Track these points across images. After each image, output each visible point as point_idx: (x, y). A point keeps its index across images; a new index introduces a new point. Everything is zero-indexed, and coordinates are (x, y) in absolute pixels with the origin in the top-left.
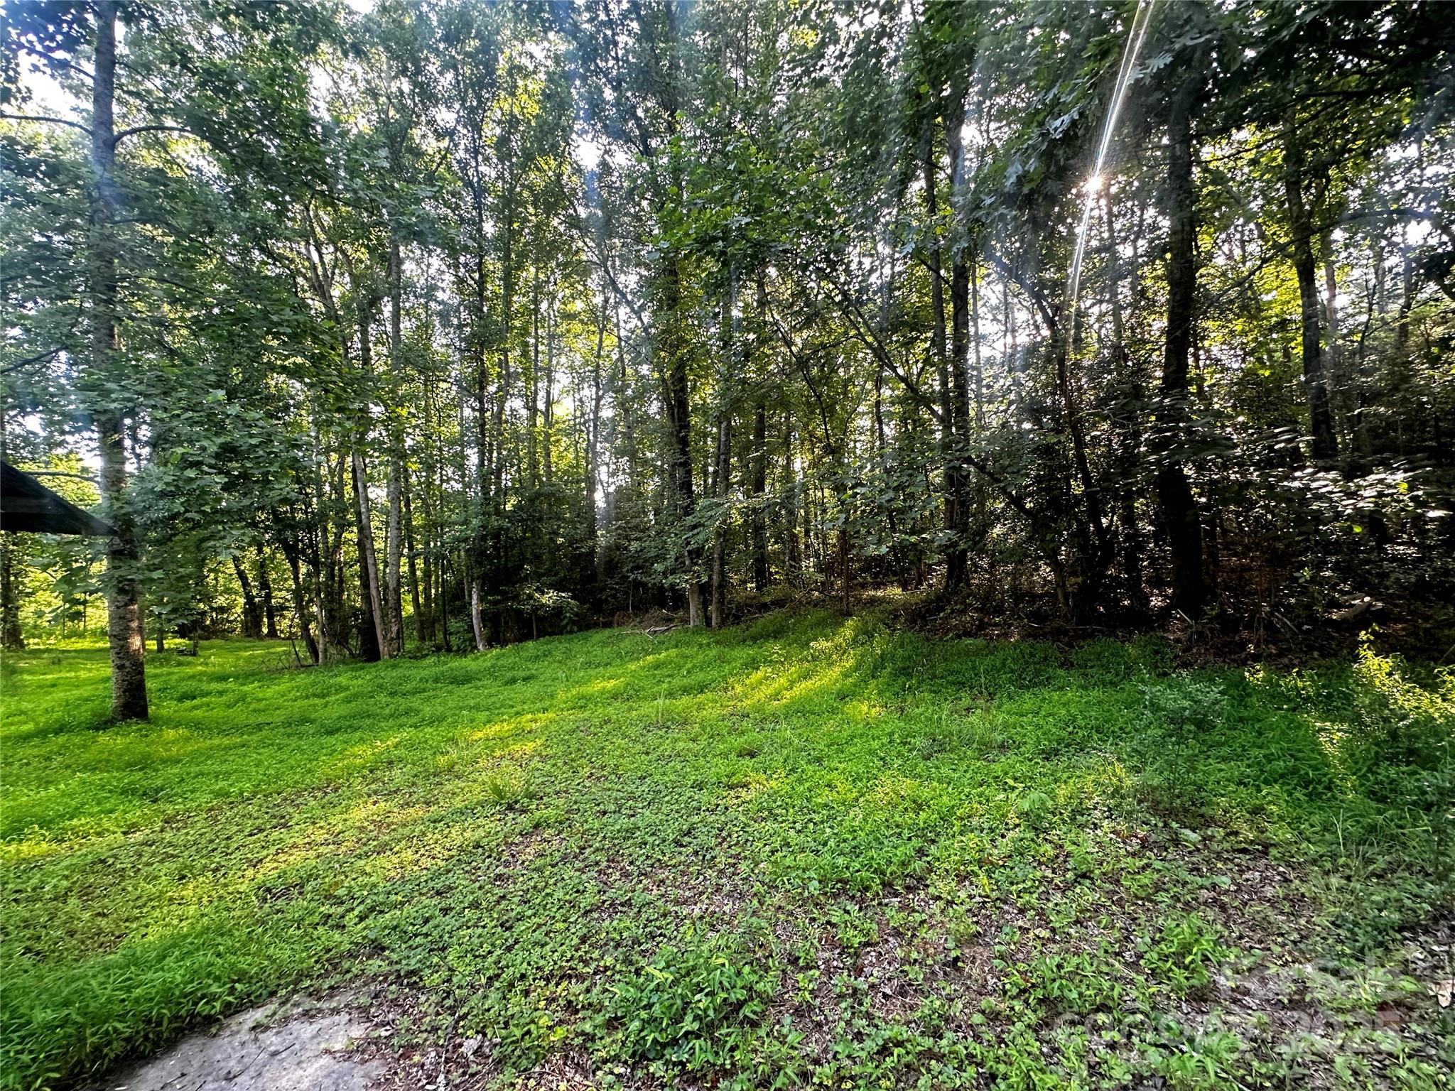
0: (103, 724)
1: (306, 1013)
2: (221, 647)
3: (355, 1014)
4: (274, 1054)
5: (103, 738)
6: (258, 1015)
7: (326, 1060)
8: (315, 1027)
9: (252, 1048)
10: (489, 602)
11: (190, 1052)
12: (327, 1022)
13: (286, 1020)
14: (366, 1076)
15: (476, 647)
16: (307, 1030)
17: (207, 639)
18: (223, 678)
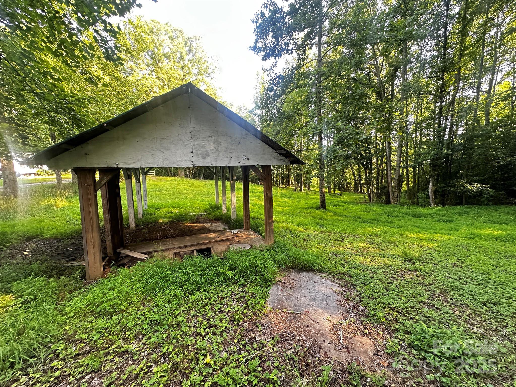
0: (317, 208)
1: (331, 280)
2: (347, 194)
3: (340, 286)
4: (323, 283)
5: (317, 211)
6: (323, 275)
7: (331, 290)
8: (332, 283)
9: (320, 280)
10: (438, 187)
11: (310, 274)
12: (334, 284)
13: (327, 279)
14: (337, 298)
15: (430, 205)
16: (330, 283)
17: (345, 191)
18: (345, 203)
